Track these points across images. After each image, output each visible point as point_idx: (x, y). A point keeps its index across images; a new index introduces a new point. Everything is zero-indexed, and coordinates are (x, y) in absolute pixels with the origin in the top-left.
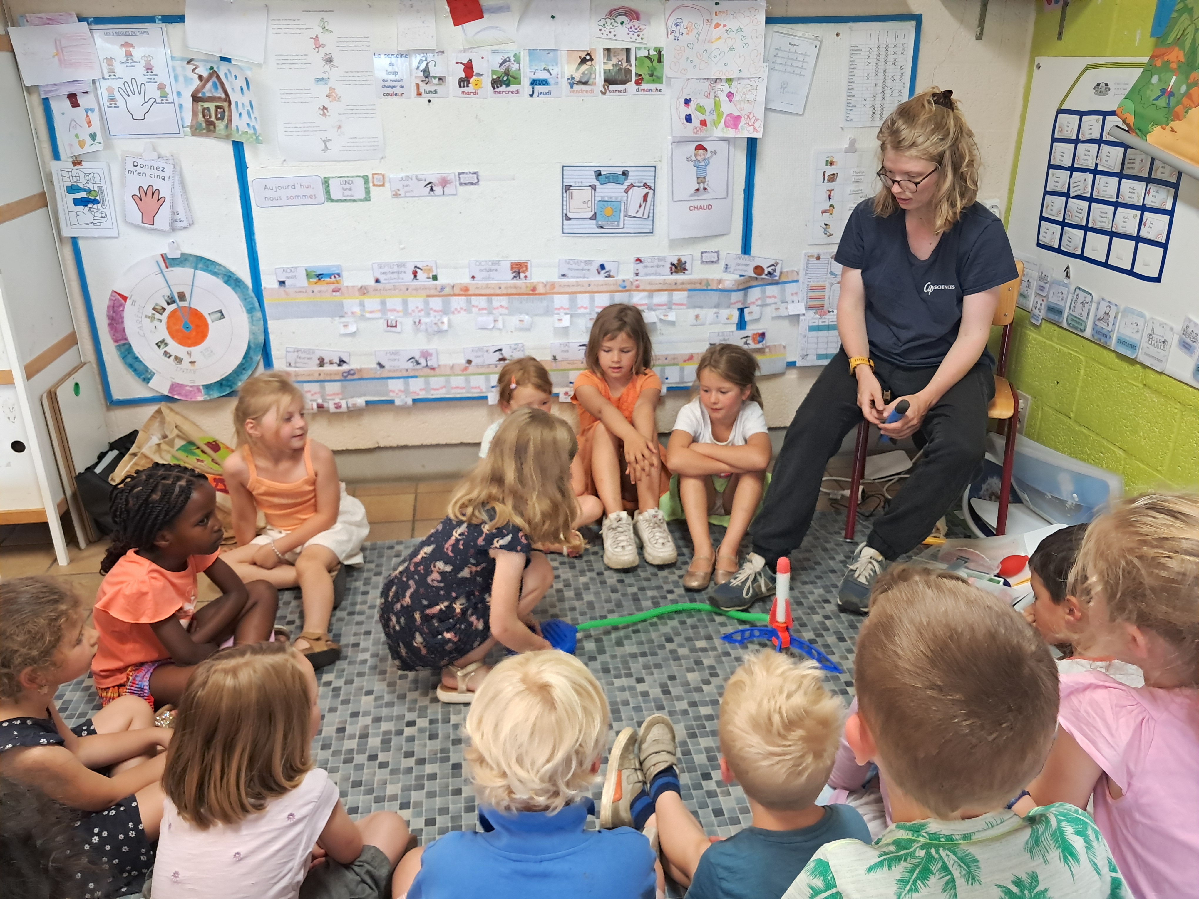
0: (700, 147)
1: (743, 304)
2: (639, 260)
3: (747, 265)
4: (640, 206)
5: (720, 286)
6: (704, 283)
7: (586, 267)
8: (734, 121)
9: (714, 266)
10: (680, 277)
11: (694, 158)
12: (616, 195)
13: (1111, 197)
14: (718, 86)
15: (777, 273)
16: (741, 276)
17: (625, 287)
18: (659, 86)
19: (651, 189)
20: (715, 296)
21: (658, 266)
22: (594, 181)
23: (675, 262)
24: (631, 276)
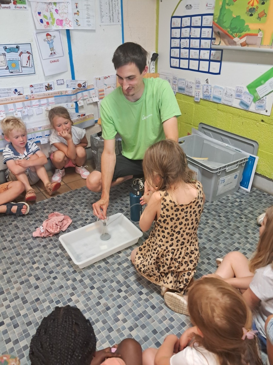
0: (48, 35)
1: (76, 100)
2: (31, 86)
3: (75, 84)
4: (27, 62)
5: (67, 94)
6: (60, 93)
7: (8, 92)
8: (60, 22)
9: (62, 86)
10: (50, 92)
11: (47, 40)
12: (16, 57)
13: (198, 46)
14: (51, 6)
15: (86, 86)
16: (74, 89)
17: (28, 98)
18: (25, 6)
19: (30, 54)
20: (65, 98)
21: (40, 88)
22: (4, 52)
23: (47, 85)
24: (30, 94)
